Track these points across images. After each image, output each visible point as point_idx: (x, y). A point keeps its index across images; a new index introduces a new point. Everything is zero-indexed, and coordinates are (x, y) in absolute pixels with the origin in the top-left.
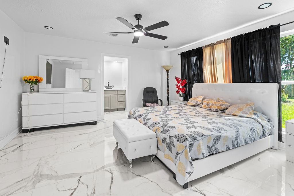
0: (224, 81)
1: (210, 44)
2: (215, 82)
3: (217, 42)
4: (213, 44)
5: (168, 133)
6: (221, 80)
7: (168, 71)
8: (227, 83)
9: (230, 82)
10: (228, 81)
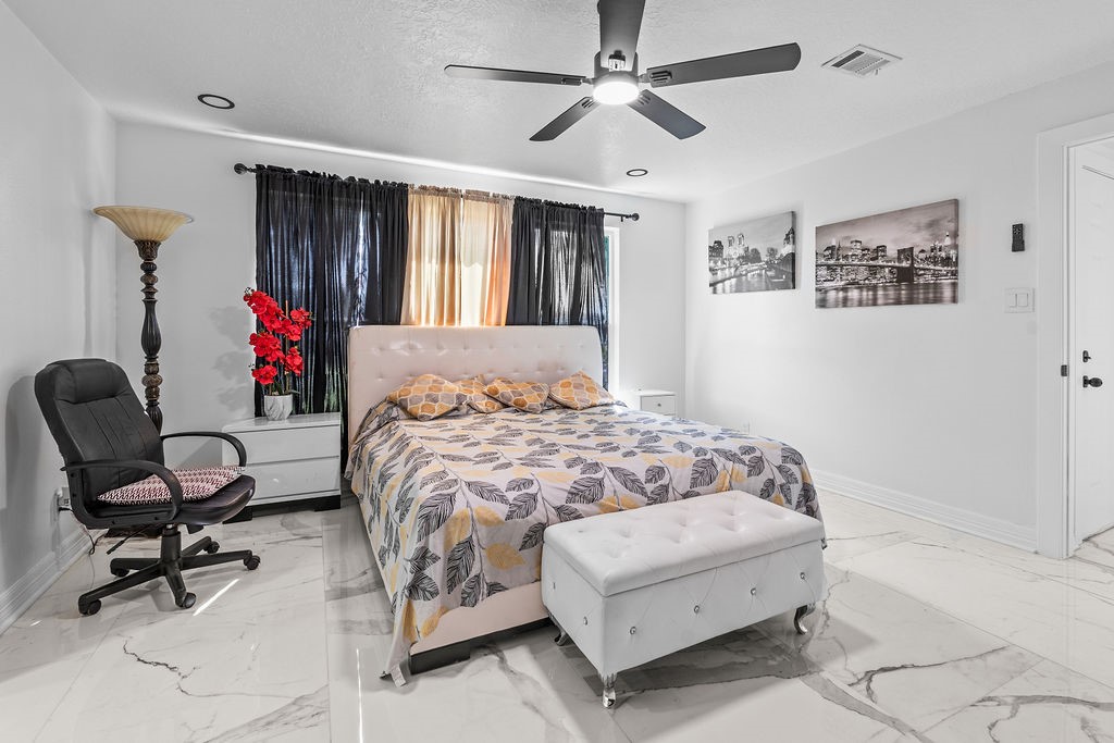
0: (482, 320)
1: (445, 190)
2: (451, 319)
3: (468, 192)
4: (456, 191)
5: (766, 463)
6: (470, 317)
7: (147, 248)
8: (489, 324)
9: (498, 324)
10: (493, 319)
